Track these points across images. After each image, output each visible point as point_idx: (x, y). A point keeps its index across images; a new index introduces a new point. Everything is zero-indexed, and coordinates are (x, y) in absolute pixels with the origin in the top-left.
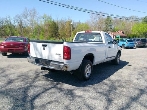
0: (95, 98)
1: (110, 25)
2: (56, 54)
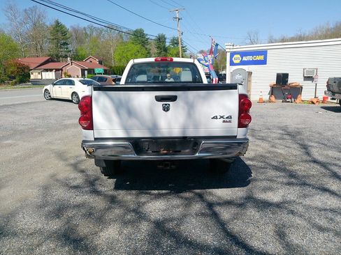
0: (305, 196)
1: (65, 44)
2: (215, 118)
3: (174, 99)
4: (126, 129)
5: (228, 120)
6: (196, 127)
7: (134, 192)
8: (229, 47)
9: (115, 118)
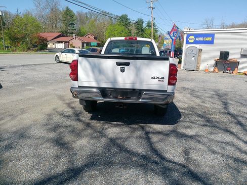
1: (72, 24)
2: (153, 78)
3: (128, 64)
4: (97, 82)
5: (162, 80)
6: (141, 83)
7: (102, 122)
8: (186, 30)
9: (91, 74)
